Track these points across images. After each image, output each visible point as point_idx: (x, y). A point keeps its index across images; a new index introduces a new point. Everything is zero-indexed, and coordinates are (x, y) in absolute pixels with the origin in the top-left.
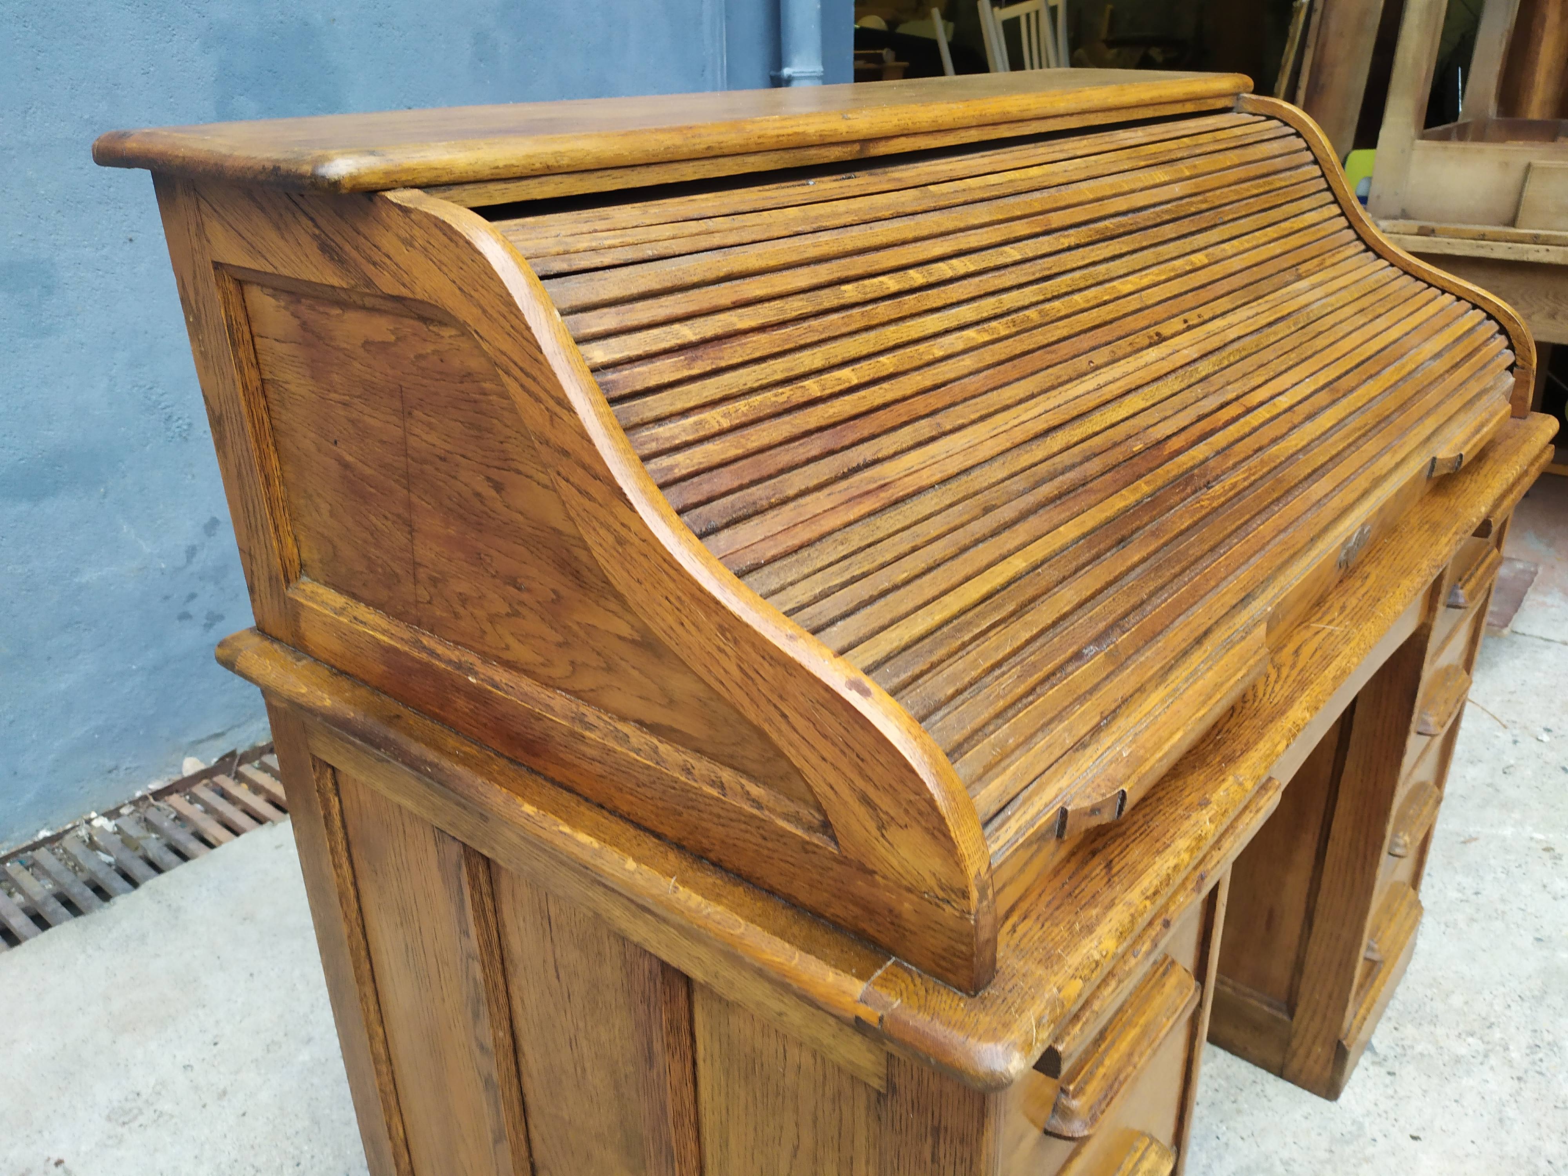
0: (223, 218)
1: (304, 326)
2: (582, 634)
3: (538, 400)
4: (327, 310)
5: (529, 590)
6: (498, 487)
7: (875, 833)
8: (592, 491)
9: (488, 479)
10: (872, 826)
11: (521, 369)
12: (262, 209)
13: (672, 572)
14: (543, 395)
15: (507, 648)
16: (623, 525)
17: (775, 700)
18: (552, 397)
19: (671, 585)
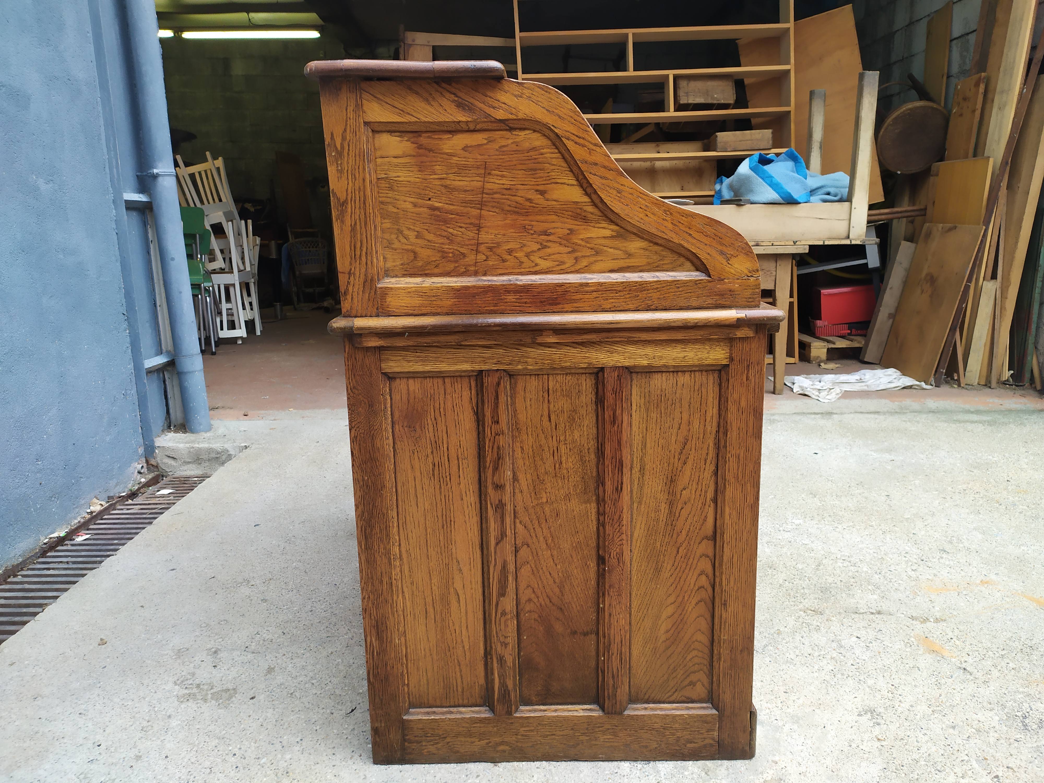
0: (382, 100)
1: (420, 147)
2: (583, 243)
3: (583, 146)
4: (440, 137)
5: (554, 234)
6: (542, 193)
7: (726, 263)
8: (607, 176)
9: (537, 191)
10: (724, 262)
11: (577, 136)
12: (417, 93)
13: (644, 197)
14: (587, 144)
15: (536, 265)
16: (622, 185)
17: (687, 230)
18: (592, 143)
19: (643, 202)
